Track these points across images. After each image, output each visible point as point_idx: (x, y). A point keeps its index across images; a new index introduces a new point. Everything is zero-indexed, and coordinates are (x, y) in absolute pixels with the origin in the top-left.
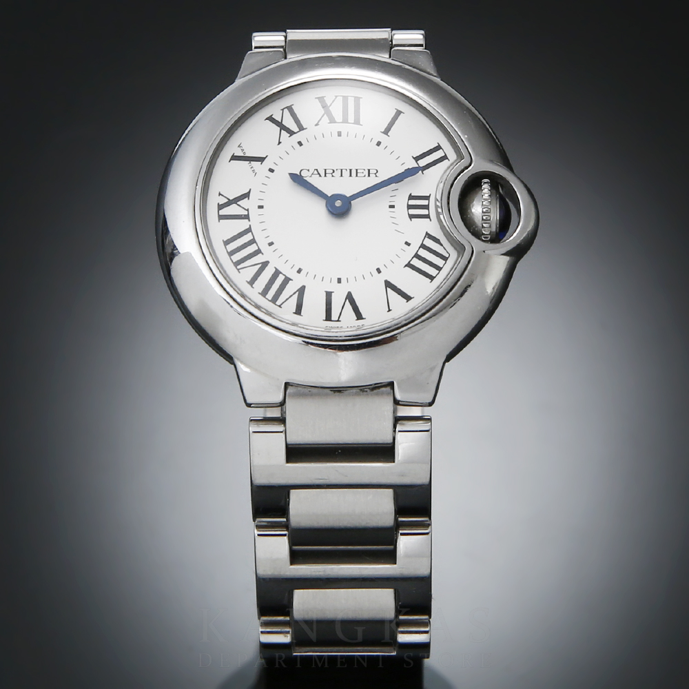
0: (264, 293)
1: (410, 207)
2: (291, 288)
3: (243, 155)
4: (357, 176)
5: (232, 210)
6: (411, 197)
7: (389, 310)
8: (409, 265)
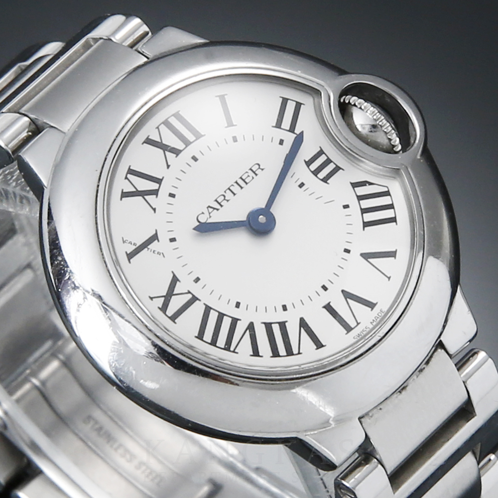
0: (276, 354)
1: (316, 173)
2: (293, 330)
3: (134, 247)
4: (246, 183)
5: (176, 304)
6: (308, 163)
7: (389, 278)
8: (366, 224)
